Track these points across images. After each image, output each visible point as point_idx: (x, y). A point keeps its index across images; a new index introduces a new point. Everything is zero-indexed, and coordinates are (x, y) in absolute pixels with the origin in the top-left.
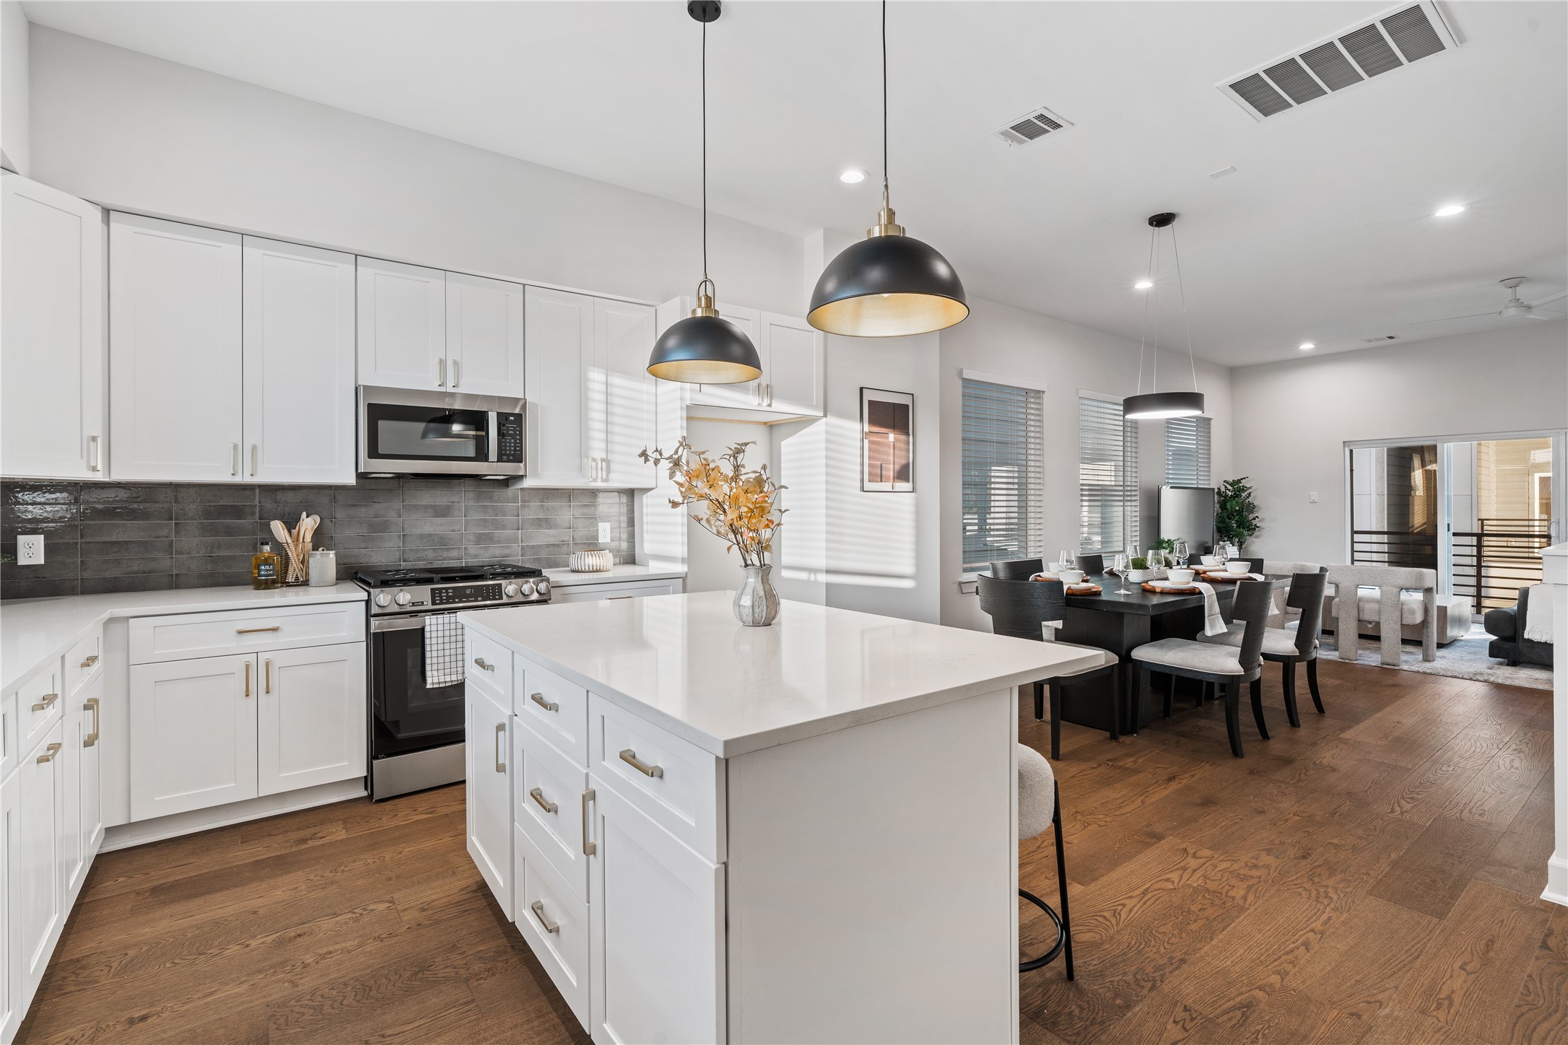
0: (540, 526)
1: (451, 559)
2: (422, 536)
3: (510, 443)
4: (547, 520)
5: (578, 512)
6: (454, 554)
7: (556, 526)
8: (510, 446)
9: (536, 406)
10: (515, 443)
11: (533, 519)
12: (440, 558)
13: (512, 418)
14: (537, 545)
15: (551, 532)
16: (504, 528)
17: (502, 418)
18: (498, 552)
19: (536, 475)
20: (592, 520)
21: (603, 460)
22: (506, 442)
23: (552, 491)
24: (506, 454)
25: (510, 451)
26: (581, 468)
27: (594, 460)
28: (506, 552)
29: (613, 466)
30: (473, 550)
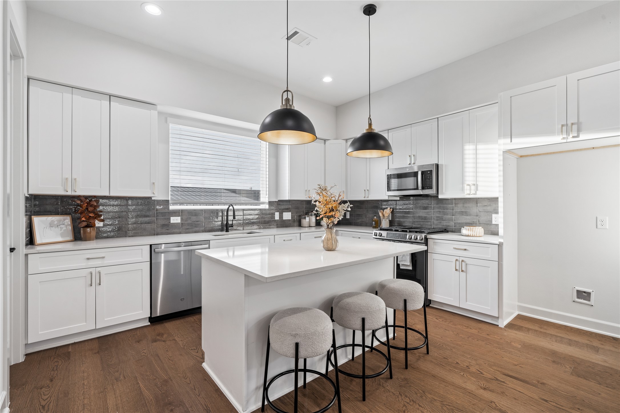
0: (463, 215)
1: (428, 225)
2: (419, 217)
4: (466, 212)
5: (481, 209)
6: (429, 223)
7: (470, 215)
9: (442, 165)
10: (430, 181)
11: (459, 212)
12: (424, 224)
13: (429, 172)
14: (461, 223)
15: (468, 217)
16: (447, 215)
18: (445, 224)
19: (442, 193)
20: (489, 213)
21: (474, 185)
22: (427, 182)
23: (468, 200)
24: (426, 186)
25: (428, 185)
26: (463, 189)
27: (468, 185)
28: (448, 224)
29: (479, 188)
30: (436, 222)
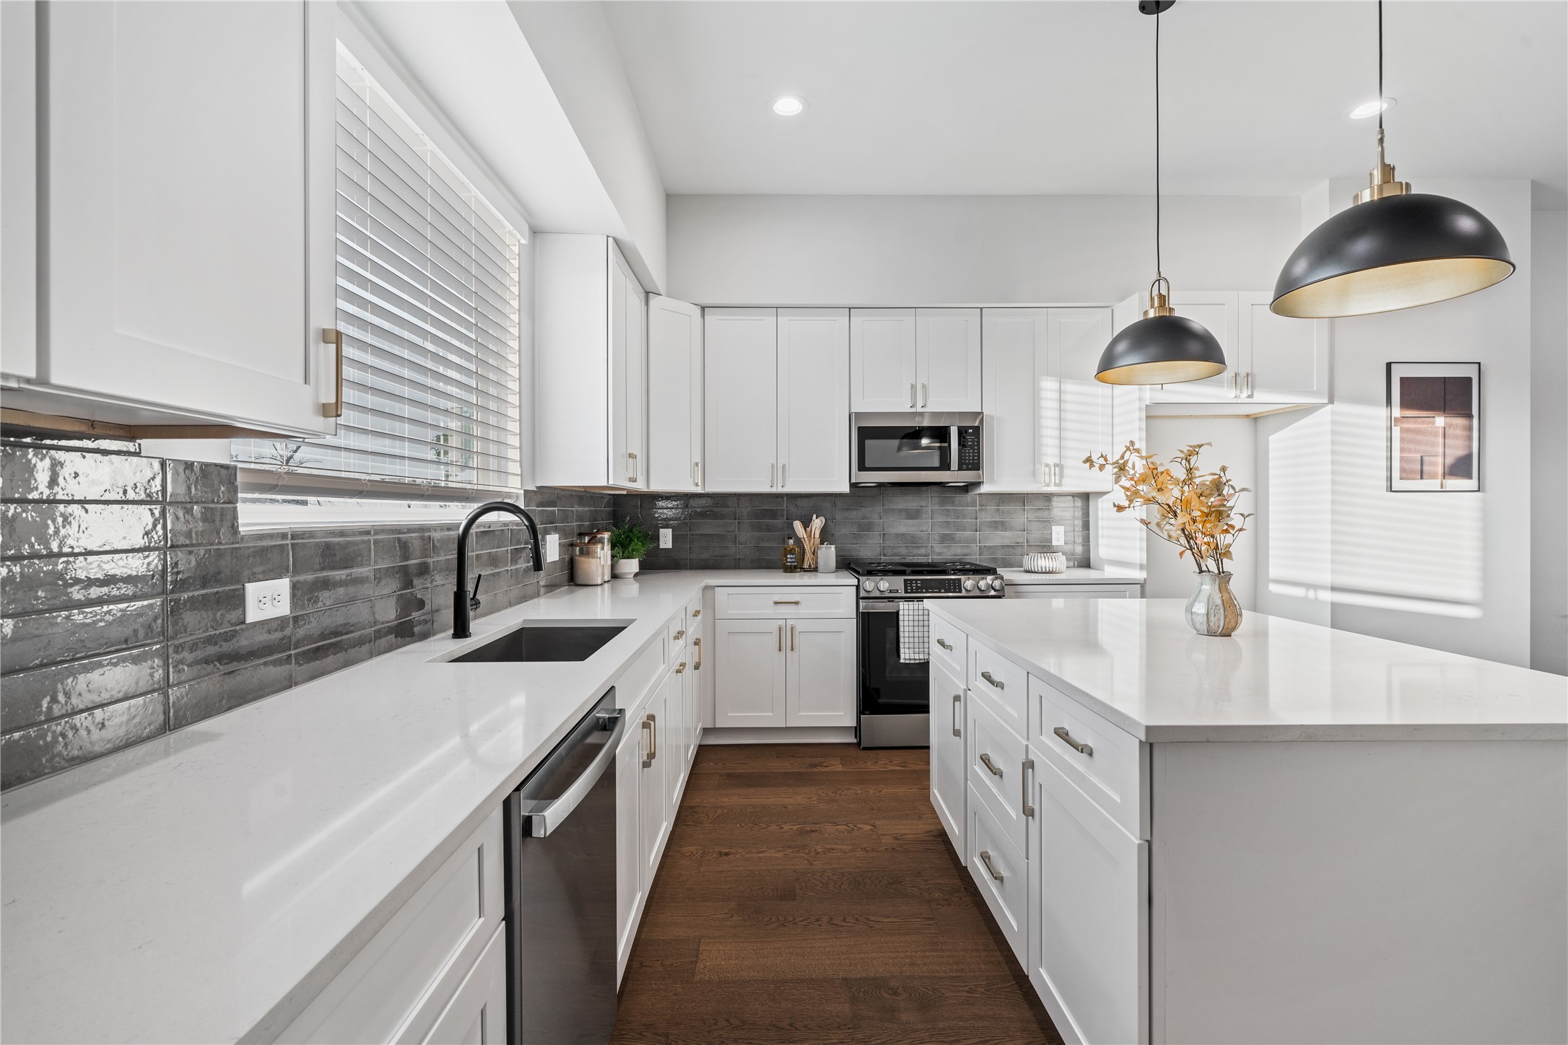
0: (996, 529)
1: (920, 555)
2: (897, 535)
3: (969, 453)
4: (1002, 523)
5: (1032, 516)
6: (923, 551)
7: (1011, 529)
8: (969, 456)
9: (992, 418)
10: (974, 453)
11: (990, 522)
12: (911, 554)
13: (971, 431)
14: (993, 546)
15: (1007, 534)
16: (964, 529)
17: (962, 432)
18: (959, 551)
19: (992, 481)
20: (1045, 524)
21: (1055, 465)
22: (965, 453)
23: (1008, 496)
24: (965, 464)
25: (969, 460)
26: (1034, 474)
27: (1047, 465)
28: (966, 551)
29: (1066, 472)
30: (938, 548)
